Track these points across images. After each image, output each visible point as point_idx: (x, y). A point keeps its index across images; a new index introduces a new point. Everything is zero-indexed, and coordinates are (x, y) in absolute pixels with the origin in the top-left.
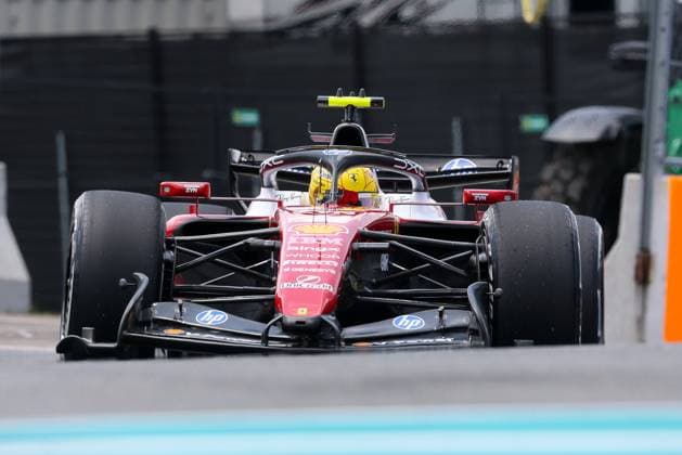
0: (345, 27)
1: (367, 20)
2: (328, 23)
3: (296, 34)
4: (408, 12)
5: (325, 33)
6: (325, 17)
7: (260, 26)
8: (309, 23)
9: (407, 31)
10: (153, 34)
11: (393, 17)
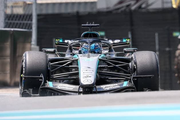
0: (127, 10)
1: (133, 8)
2: (123, 9)
3: (115, 12)
4: (143, 6)
5: (122, 11)
6: (122, 7)
7: (105, 10)
8: (118, 9)
9: (143, 10)
10: (78, 13)
11: (140, 7)
